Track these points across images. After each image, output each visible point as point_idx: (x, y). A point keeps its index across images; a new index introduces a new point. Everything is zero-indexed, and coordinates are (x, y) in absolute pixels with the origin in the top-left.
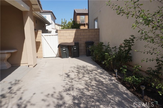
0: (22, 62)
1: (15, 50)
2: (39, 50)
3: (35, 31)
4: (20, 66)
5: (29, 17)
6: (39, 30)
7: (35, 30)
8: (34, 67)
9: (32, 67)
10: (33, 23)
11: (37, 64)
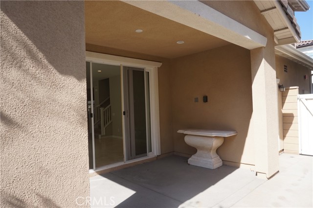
0: (244, 159)
1: (232, 133)
2: (287, 135)
3: (282, 90)
4: (238, 167)
5: (264, 60)
6: (291, 88)
7: (280, 87)
8: (269, 179)
9: (264, 177)
10: (274, 73)
11: (278, 172)
